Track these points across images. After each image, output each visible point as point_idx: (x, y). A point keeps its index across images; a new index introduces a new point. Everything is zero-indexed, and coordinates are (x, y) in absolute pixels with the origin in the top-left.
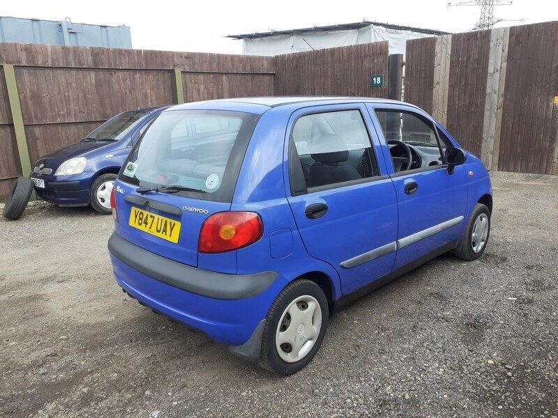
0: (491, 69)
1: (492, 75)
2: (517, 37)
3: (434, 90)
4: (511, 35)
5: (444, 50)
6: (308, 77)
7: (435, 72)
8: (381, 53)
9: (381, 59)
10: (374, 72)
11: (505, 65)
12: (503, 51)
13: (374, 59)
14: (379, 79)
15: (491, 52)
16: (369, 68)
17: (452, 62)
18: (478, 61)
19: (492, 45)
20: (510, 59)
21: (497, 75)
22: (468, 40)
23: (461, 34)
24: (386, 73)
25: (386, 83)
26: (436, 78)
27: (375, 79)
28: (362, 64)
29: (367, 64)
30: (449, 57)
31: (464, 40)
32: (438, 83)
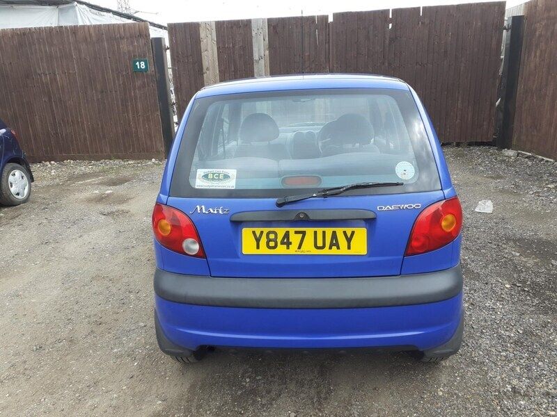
0: (256, 57)
1: (258, 62)
2: (275, 28)
3: (205, 75)
4: (269, 26)
5: (209, 36)
6: (42, 59)
7: (203, 58)
8: (140, 35)
9: (142, 41)
10: (134, 56)
11: (267, 52)
12: (264, 40)
13: (132, 43)
14: (143, 64)
15: (254, 40)
16: (129, 51)
17: (218, 48)
18: (243, 48)
19: (254, 34)
20: (271, 46)
21: (262, 62)
22: (232, 27)
23: (224, 22)
24: (149, 57)
25: (152, 69)
26: (206, 63)
27: (138, 63)
28: (119, 48)
29: (125, 46)
30: (215, 43)
31: (227, 27)
32: (208, 69)
